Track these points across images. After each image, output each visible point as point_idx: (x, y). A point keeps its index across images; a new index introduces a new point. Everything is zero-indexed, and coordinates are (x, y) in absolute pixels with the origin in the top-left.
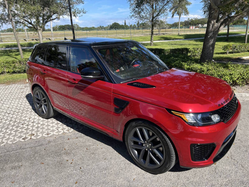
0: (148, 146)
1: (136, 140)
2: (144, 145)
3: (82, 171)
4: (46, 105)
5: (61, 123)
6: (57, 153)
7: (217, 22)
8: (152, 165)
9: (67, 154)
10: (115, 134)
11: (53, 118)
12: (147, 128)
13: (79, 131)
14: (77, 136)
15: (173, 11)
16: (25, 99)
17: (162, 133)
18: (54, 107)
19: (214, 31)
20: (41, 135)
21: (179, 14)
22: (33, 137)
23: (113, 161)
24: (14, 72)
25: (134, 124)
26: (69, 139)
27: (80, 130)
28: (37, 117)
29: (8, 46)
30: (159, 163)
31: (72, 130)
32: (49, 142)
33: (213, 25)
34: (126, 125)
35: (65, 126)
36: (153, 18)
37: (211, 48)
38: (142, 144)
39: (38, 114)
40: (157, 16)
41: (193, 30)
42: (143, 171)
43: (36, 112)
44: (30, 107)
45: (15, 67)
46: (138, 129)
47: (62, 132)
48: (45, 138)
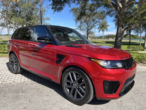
0: (76, 85)
1: (69, 81)
2: (73, 85)
3: (30, 102)
4: (16, 65)
5: (24, 77)
6: (17, 92)
7: (122, 28)
8: (78, 99)
9: (23, 92)
10: (56, 79)
11: (19, 74)
12: (76, 72)
13: (34, 81)
14: (32, 83)
15: (99, 29)
16: (6, 64)
17: (85, 74)
18: (21, 65)
19: (121, 33)
20: (9, 82)
21: (103, 31)
22: (3, 83)
23: (53, 97)
24: (4, 53)
25: (68, 70)
26: (27, 84)
27: (36, 80)
28: (10, 72)
29: (4, 41)
30: (82, 96)
31: (30, 80)
32: (13, 85)
33: (120, 29)
34: (63, 72)
35: (26, 78)
36: (88, 30)
37: (119, 43)
38: (72, 84)
39: (11, 71)
40: (90, 29)
41: (111, 40)
42: (72, 103)
43: (10, 71)
44: (8, 68)
45: (5, 50)
46: (70, 73)
47: (24, 81)
48: (11, 83)
